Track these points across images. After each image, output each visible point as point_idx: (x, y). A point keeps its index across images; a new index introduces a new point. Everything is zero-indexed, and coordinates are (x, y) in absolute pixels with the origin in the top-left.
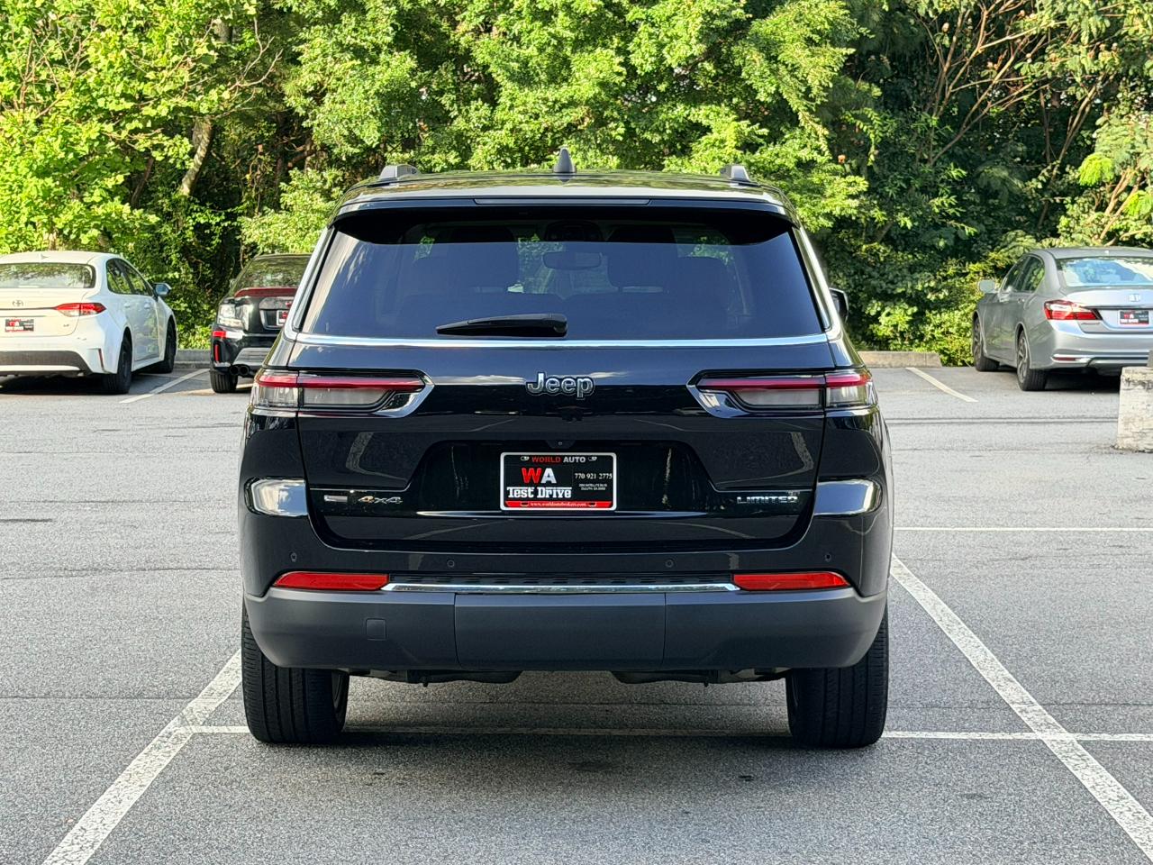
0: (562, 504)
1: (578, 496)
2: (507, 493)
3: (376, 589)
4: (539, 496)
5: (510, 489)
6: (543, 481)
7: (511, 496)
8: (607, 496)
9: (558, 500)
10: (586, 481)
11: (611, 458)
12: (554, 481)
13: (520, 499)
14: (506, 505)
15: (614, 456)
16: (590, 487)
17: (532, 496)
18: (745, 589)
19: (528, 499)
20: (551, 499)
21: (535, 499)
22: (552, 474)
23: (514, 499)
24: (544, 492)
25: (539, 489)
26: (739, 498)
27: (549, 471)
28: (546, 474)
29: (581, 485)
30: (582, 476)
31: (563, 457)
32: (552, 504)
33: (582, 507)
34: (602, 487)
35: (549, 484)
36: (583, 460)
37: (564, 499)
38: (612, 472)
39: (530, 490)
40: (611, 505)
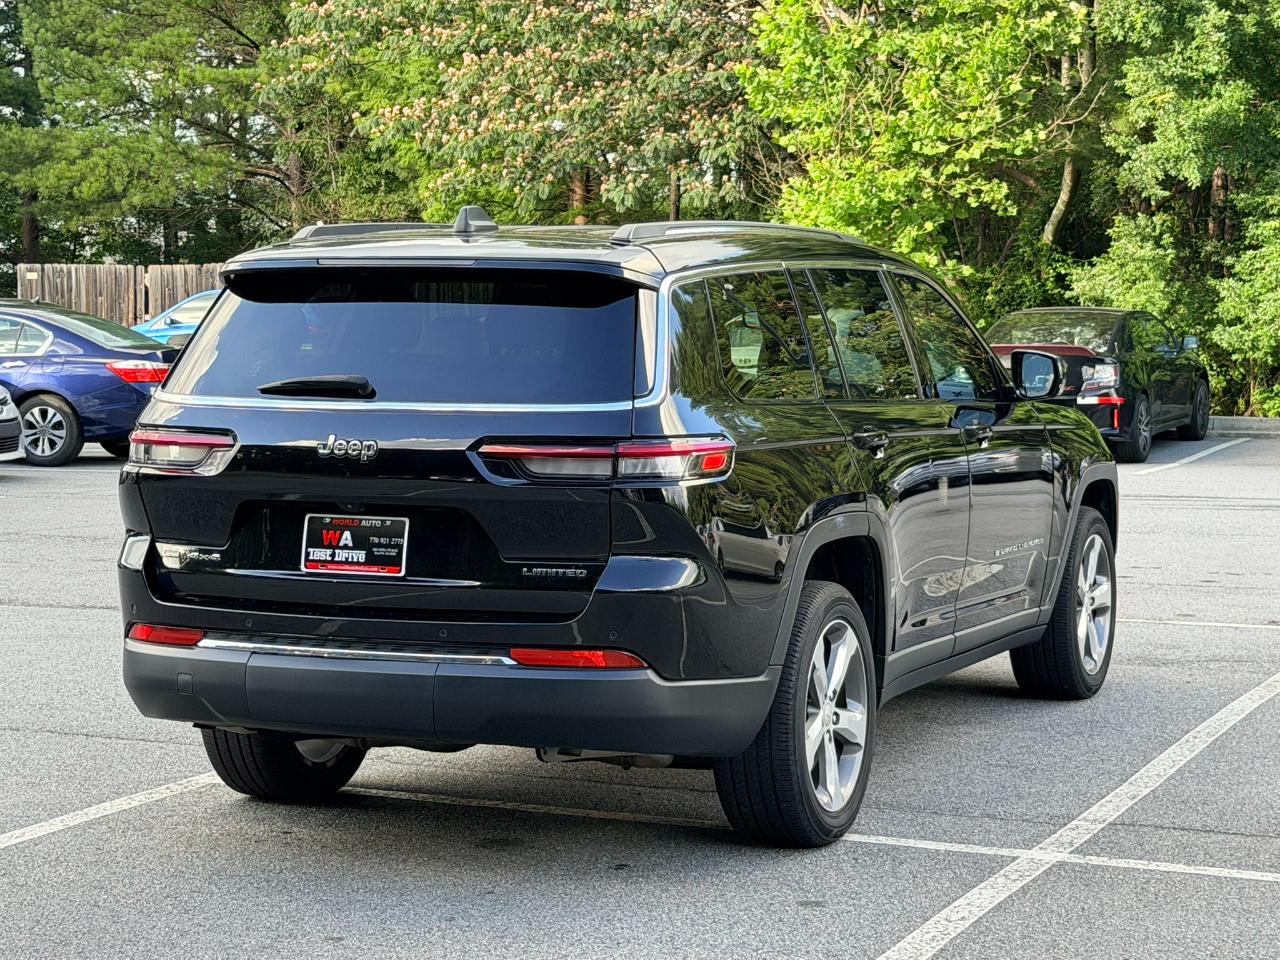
0: (357, 568)
1: (371, 560)
2: (308, 554)
3: (191, 644)
4: (336, 559)
5: (311, 550)
6: (341, 544)
7: (311, 558)
8: (394, 562)
9: (352, 563)
10: (379, 545)
11: (404, 523)
12: (351, 544)
13: (320, 561)
14: (306, 567)
15: (407, 521)
16: (380, 552)
17: (329, 559)
18: (522, 664)
19: (326, 561)
20: (346, 562)
21: (333, 562)
22: (349, 537)
23: (313, 561)
24: (341, 555)
25: (337, 551)
26: (525, 569)
27: (347, 535)
28: (344, 537)
29: (375, 549)
30: (376, 540)
31: (361, 520)
32: (348, 567)
33: (374, 572)
34: (393, 552)
35: (346, 547)
36: (378, 524)
37: (358, 563)
38: (402, 537)
39: (329, 552)
40: (400, 572)
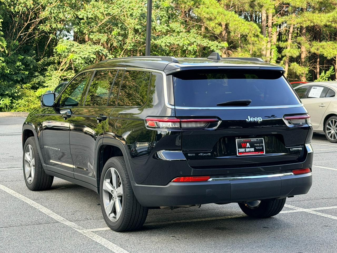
1: (256, 151)
3: (206, 180)
4: (246, 151)
5: (239, 149)
8: (262, 150)
11: (262, 139)
14: (239, 154)
16: (258, 148)
18: (295, 174)
20: (249, 152)
23: (240, 152)
26: (291, 149)
30: (256, 145)
31: (251, 140)
33: (257, 154)
35: (248, 148)
36: (256, 140)
37: (252, 152)
38: (263, 143)
39: (244, 149)
40: (264, 153)
